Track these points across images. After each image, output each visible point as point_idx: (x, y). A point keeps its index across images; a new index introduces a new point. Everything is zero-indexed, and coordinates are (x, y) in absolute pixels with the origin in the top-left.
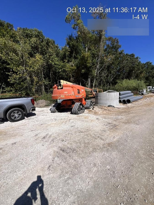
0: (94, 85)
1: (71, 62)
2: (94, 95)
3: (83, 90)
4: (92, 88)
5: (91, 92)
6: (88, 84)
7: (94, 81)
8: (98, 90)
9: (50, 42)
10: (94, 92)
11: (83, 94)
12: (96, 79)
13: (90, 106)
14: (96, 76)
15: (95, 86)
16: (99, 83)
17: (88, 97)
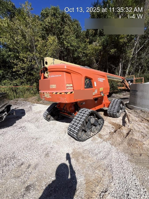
0: (127, 71)
1: (95, 42)
2: (126, 87)
3: (101, 80)
4: (124, 76)
5: (123, 82)
6: (118, 72)
7: (127, 67)
8: (135, 78)
9: (66, 17)
10: (128, 81)
11: (101, 89)
12: (132, 64)
13: (118, 112)
14: (133, 58)
15: (129, 73)
16: (136, 68)
17: (117, 90)
